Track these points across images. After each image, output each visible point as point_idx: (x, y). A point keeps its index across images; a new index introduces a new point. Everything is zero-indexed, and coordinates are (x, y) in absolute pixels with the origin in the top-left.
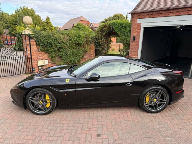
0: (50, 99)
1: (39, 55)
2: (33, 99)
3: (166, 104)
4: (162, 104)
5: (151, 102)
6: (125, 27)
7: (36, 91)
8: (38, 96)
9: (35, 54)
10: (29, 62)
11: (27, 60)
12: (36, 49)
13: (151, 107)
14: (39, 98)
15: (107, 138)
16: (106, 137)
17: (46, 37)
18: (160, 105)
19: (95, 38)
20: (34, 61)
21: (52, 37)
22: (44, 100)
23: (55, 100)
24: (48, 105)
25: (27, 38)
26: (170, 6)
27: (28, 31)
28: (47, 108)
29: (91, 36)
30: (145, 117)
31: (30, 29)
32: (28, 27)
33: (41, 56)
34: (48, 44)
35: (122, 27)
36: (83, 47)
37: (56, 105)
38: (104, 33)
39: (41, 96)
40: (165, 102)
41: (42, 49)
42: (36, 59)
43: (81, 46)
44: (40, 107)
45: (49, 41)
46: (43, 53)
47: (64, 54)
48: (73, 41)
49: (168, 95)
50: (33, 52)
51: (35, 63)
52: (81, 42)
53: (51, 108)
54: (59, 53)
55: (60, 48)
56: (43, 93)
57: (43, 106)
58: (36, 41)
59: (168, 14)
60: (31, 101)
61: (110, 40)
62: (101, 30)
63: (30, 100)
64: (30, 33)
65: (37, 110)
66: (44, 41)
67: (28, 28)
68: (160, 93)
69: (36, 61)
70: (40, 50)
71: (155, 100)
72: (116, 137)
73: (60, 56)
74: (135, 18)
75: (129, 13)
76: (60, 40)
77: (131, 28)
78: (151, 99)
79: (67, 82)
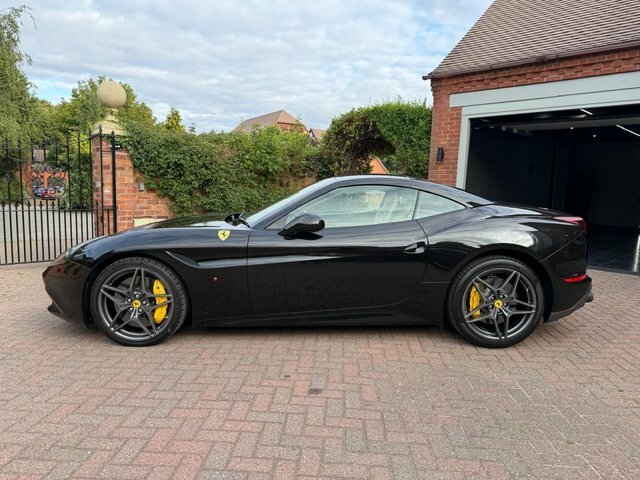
0: (167, 293)
1: (138, 202)
2: (112, 293)
3: (534, 317)
4: (523, 315)
5: (487, 308)
6: (413, 122)
7: (124, 266)
8: (128, 287)
9: (127, 196)
10: (105, 222)
11: (100, 216)
12: (132, 181)
13: (488, 326)
14: (134, 289)
16: (339, 395)
17: (167, 146)
18: (515, 320)
19: (320, 159)
20: (124, 218)
21: (185, 148)
22: (149, 295)
23: (183, 296)
24: (160, 314)
25: (106, 146)
26: (547, 52)
27: (109, 126)
28: (157, 325)
29: (308, 152)
31: (117, 121)
32: (112, 113)
33: (146, 205)
34: (169, 167)
35: (404, 120)
36: (281, 185)
37: (182, 320)
38: (348, 143)
39: (138, 285)
40: (531, 309)
41: (149, 183)
42: (130, 213)
43: (273, 181)
44: (134, 317)
45: (173, 157)
46: (152, 196)
47: (219, 202)
48: (250, 162)
49: (539, 286)
50: (122, 191)
51: (124, 224)
52: (276, 167)
53: (167, 323)
54: (205, 200)
55: (207, 182)
56: (146, 273)
57: (143, 315)
58: (131, 157)
59: (542, 74)
60: (108, 299)
61: (368, 165)
62: (340, 130)
63: (103, 296)
64: (117, 133)
65: (123, 328)
66: (158, 159)
67: (110, 118)
68: (512, 281)
69: (129, 219)
70: (142, 187)
71: (499, 304)
72: (369, 394)
73: (207, 207)
74: (443, 91)
75: (425, 78)
76: (208, 158)
77: (430, 122)
78: (485, 300)
79: (223, 238)
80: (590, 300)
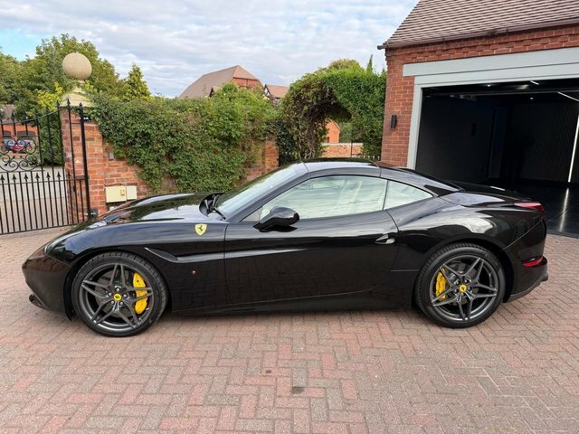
0: (146, 286)
1: (108, 170)
2: (92, 287)
3: (496, 300)
4: (484, 298)
5: (452, 293)
6: (368, 90)
7: (103, 261)
8: (109, 279)
9: (98, 166)
10: (78, 191)
11: (72, 185)
12: (102, 151)
13: (452, 308)
14: (114, 283)
15: (322, 395)
16: (320, 393)
17: (133, 117)
18: (477, 302)
19: (279, 123)
20: (96, 187)
21: (152, 118)
22: (129, 289)
23: (162, 289)
24: (141, 306)
25: (75, 118)
26: (497, 26)
27: (77, 98)
28: (138, 315)
29: (268, 117)
30: (435, 338)
31: (84, 93)
32: (78, 85)
33: (116, 173)
34: (136, 136)
35: (359, 88)
36: (243, 149)
37: (163, 305)
38: (306, 108)
39: (118, 278)
40: (493, 292)
41: (118, 153)
42: (101, 182)
43: (236, 146)
44: (116, 310)
45: (141, 127)
46: (121, 164)
47: (186, 168)
48: (213, 129)
49: (501, 272)
50: (92, 161)
51: (96, 192)
52: (238, 133)
53: (148, 315)
54: (172, 166)
55: (174, 150)
56: (125, 269)
57: (124, 308)
58: (100, 128)
59: (491, 47)
60: (90, 295)
61: (324, 127)
62: (298, 95)
63: (84, 290)
64: (85, 104)
65: (106, 320)
66: (126, 129)
67: (77, 90)
68: (477, 268)
69: (101, 187)
70: (112, 156)
71: (463, 288)
72: (350, 393)
73: (175, 173)
74: (397, 61)
75: (379, 48)
76: (174, 127)
77: (384, 90)
78: (451, 285)
79: (200, 233)
80: (546, 279)
